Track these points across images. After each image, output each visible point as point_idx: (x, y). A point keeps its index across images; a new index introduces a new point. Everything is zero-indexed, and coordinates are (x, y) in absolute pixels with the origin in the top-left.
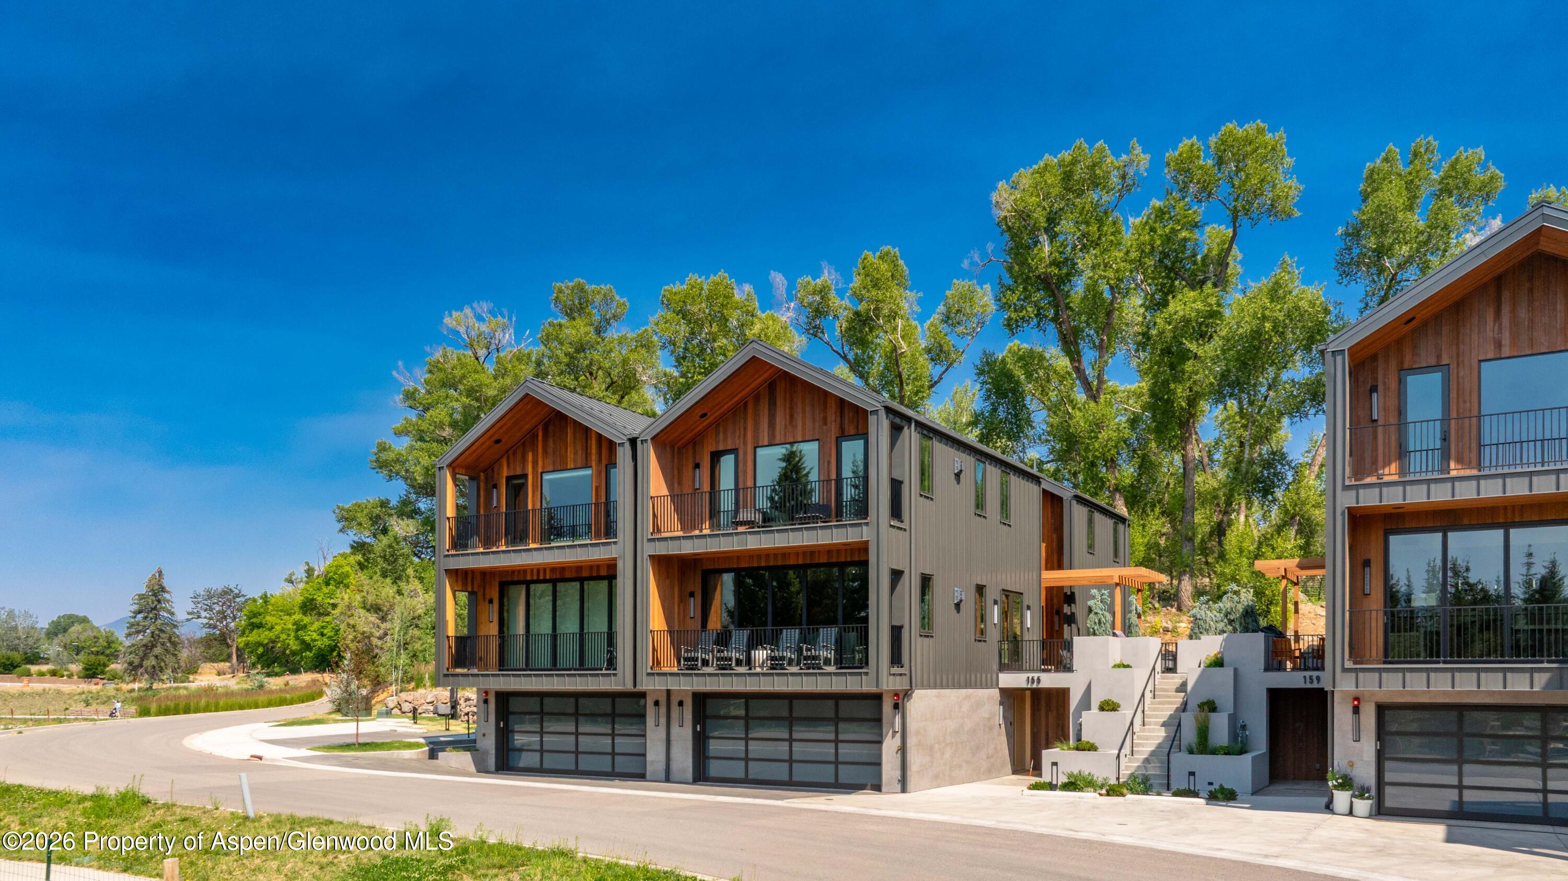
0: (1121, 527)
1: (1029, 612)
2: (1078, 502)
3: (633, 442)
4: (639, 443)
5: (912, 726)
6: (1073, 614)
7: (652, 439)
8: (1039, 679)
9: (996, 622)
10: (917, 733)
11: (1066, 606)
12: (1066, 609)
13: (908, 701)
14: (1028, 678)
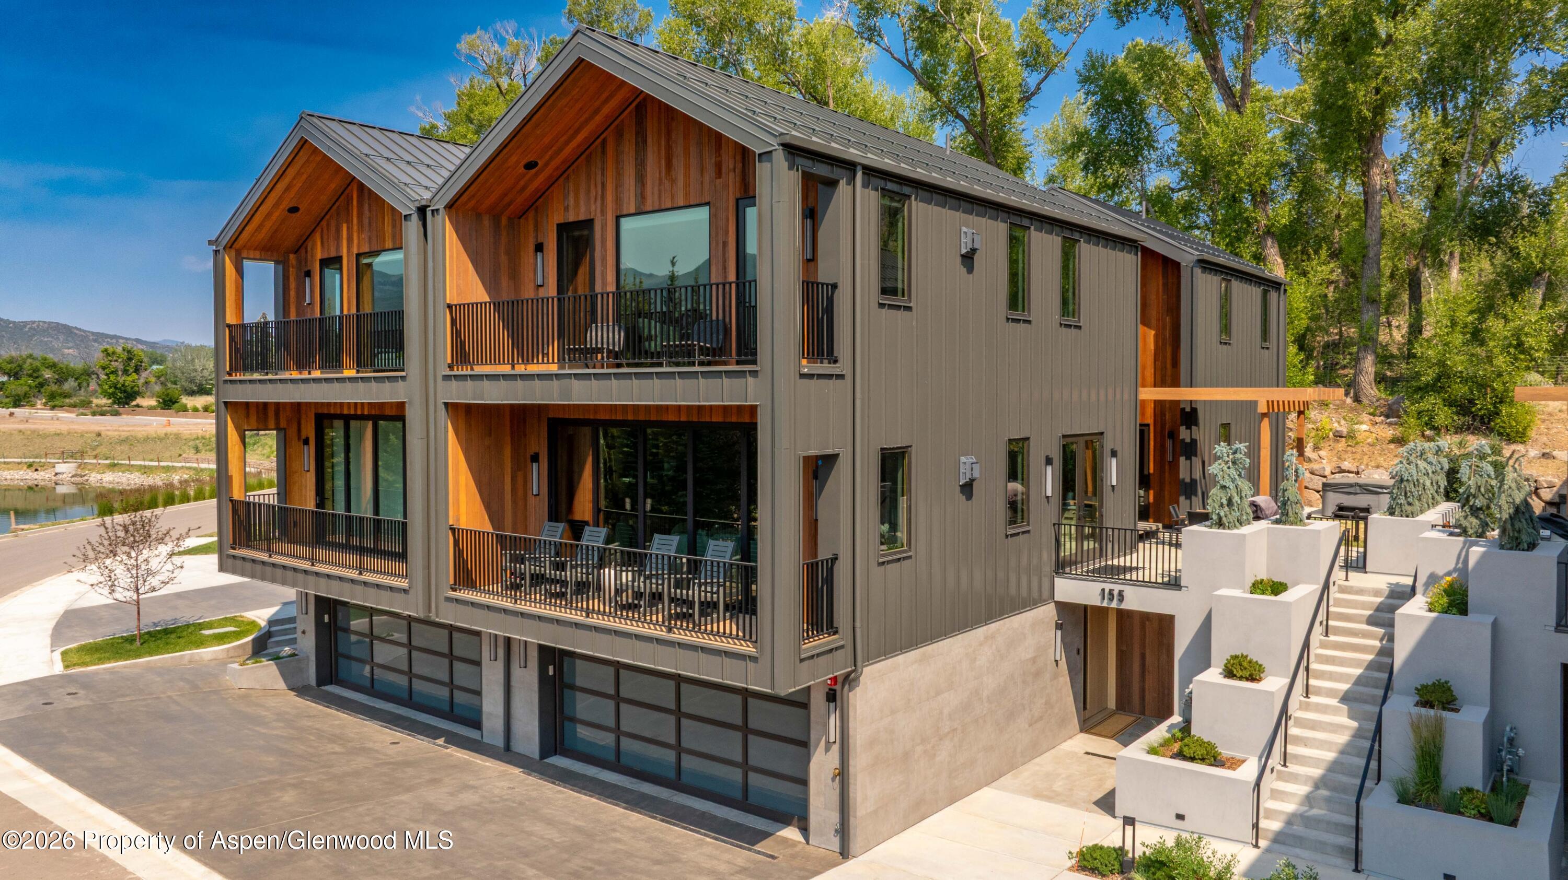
0: (1273, 295)
1: (1114, 461)
2: (1204, 269)
3: (422, 211)
4: (429, 214)
5: (859, 733)
6: (1194, 442)
7: (450, 206)
8: (1121, 594)
9: (1049, 493)
10: (871, 744)
11: (1183, 428)
12: (1184, 434)
13: (850, 691)
14: (1103, 590)
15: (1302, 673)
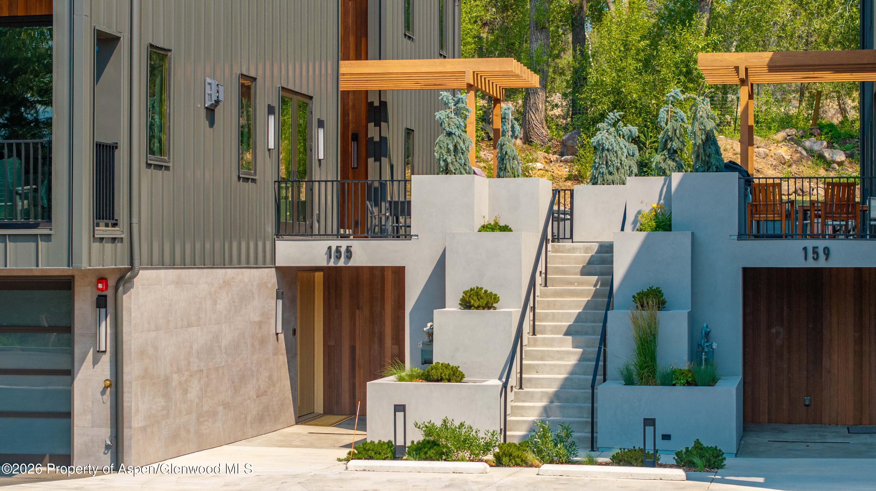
1: (321, 131)
5: (133, 338)
8: (348, 250)
9: (272, 146)
10: (142, 353)
13: (125, 292)
14: (330, 248)
15: (529, 315)
